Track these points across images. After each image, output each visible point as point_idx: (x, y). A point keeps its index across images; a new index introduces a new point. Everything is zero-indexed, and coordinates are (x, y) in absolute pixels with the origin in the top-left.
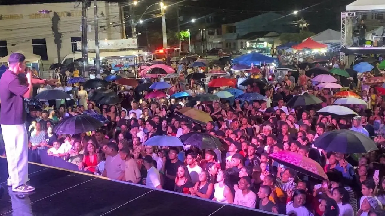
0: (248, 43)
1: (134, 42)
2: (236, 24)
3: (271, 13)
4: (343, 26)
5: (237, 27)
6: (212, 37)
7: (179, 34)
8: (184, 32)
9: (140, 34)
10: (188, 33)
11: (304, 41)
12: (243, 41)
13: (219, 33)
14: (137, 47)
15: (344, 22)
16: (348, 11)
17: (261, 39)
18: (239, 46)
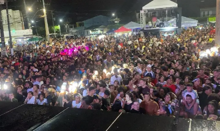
0: (90, 31)
1: (30, 31)
2: (84, 22)
3: (101, 16)
4: (142, 18)
5: (84, 23)
6: (71, 29)
7: (54, 27)
8: (56, 26)
9: (33, 27)
10: (59, 27)
11: (119, 28)
12: (88, 30)
13: (75, 27)
14: (32, 34)
15: (142, 16)
16: (143, 10)
17: (97, 29)
18: (86, 33)
